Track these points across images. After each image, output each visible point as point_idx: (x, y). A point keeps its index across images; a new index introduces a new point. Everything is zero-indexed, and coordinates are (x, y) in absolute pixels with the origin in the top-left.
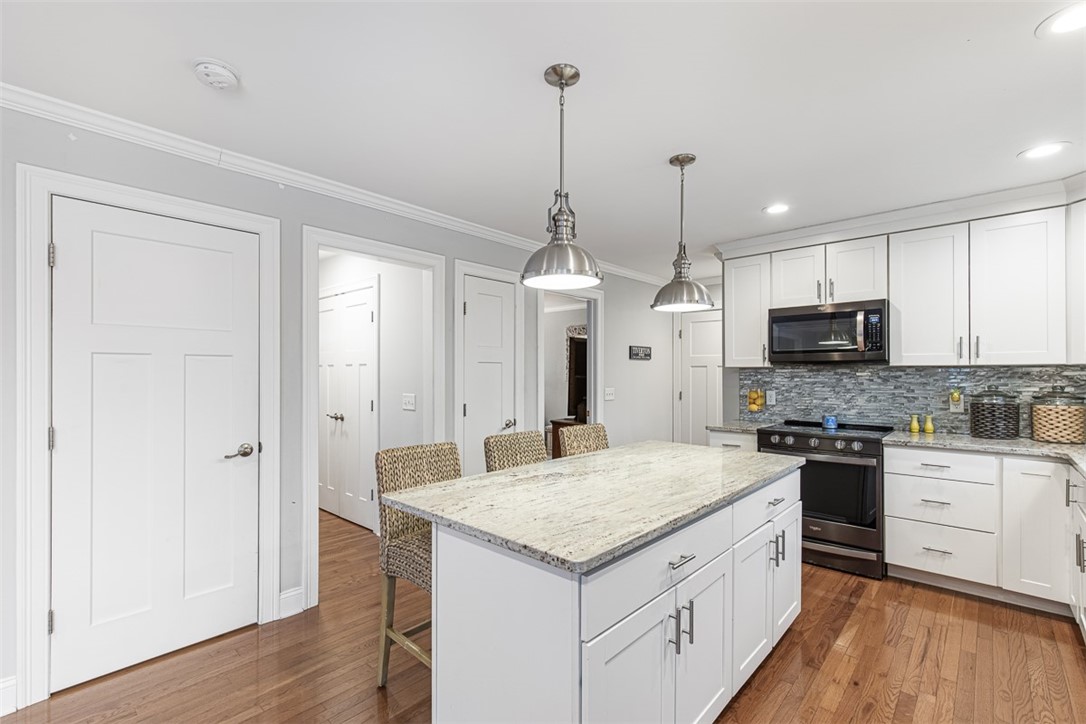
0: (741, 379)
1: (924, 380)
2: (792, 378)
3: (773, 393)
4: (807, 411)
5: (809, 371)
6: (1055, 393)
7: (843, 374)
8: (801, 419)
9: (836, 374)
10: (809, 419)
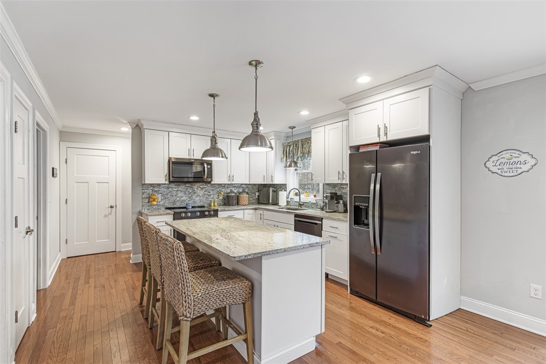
0: (143, 190)
1: (212, 189)
2: (168, 188)
3: (160, 195)
4: (174, 202)
5: (175, 185)
6: (244, 191)
7: (188, 186)
8: (172, 206)
9: (186, 186)
10: (175, 206)
